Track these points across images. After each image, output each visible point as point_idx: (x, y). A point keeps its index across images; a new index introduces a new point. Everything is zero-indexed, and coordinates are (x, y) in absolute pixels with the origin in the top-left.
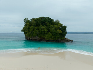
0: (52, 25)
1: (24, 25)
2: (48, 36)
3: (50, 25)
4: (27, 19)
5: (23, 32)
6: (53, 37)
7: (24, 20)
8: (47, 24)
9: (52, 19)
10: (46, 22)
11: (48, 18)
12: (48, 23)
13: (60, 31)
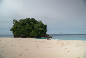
0: (36, 24)
1: (13, 25)
2: (32, 33)
3: (34, 25)
4: (16, 20)
5: (12, 31)
6: (36, 33)
7: (13, 21)
8: (31, 24)
9: (36, 20)
10: (31, 22)
11: (33, 19)
12: (33, 23)
13: (42, 29)
